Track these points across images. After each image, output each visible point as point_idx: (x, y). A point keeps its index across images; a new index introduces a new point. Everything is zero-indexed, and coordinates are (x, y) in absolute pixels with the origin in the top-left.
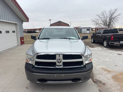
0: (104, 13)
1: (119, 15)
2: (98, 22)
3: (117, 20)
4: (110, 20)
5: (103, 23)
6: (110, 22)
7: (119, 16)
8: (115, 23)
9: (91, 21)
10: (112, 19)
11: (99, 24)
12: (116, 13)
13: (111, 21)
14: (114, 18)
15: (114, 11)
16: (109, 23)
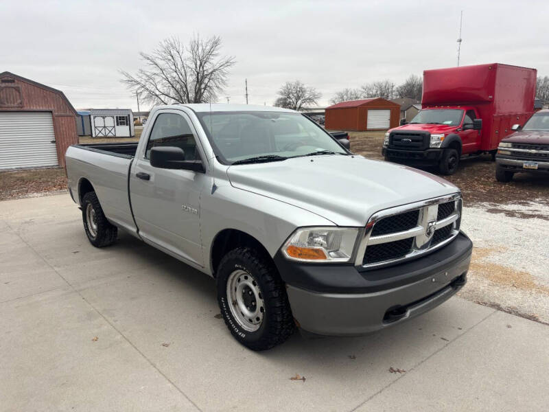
0: (174, 52)
1: (228, 63)
2: (152, 88)
3: (223, 82)
4: (199, 81)
5: (172, 93)
6: (200, 89)
7: (227, 68)
8: (217, 94)
9: (122, 81)
10: (204, 77)
11: (157, 96)
12: (216, 55)
13: (203, 86)
14: (212, 73)
15: (208, 48)
16: (196, 93)
